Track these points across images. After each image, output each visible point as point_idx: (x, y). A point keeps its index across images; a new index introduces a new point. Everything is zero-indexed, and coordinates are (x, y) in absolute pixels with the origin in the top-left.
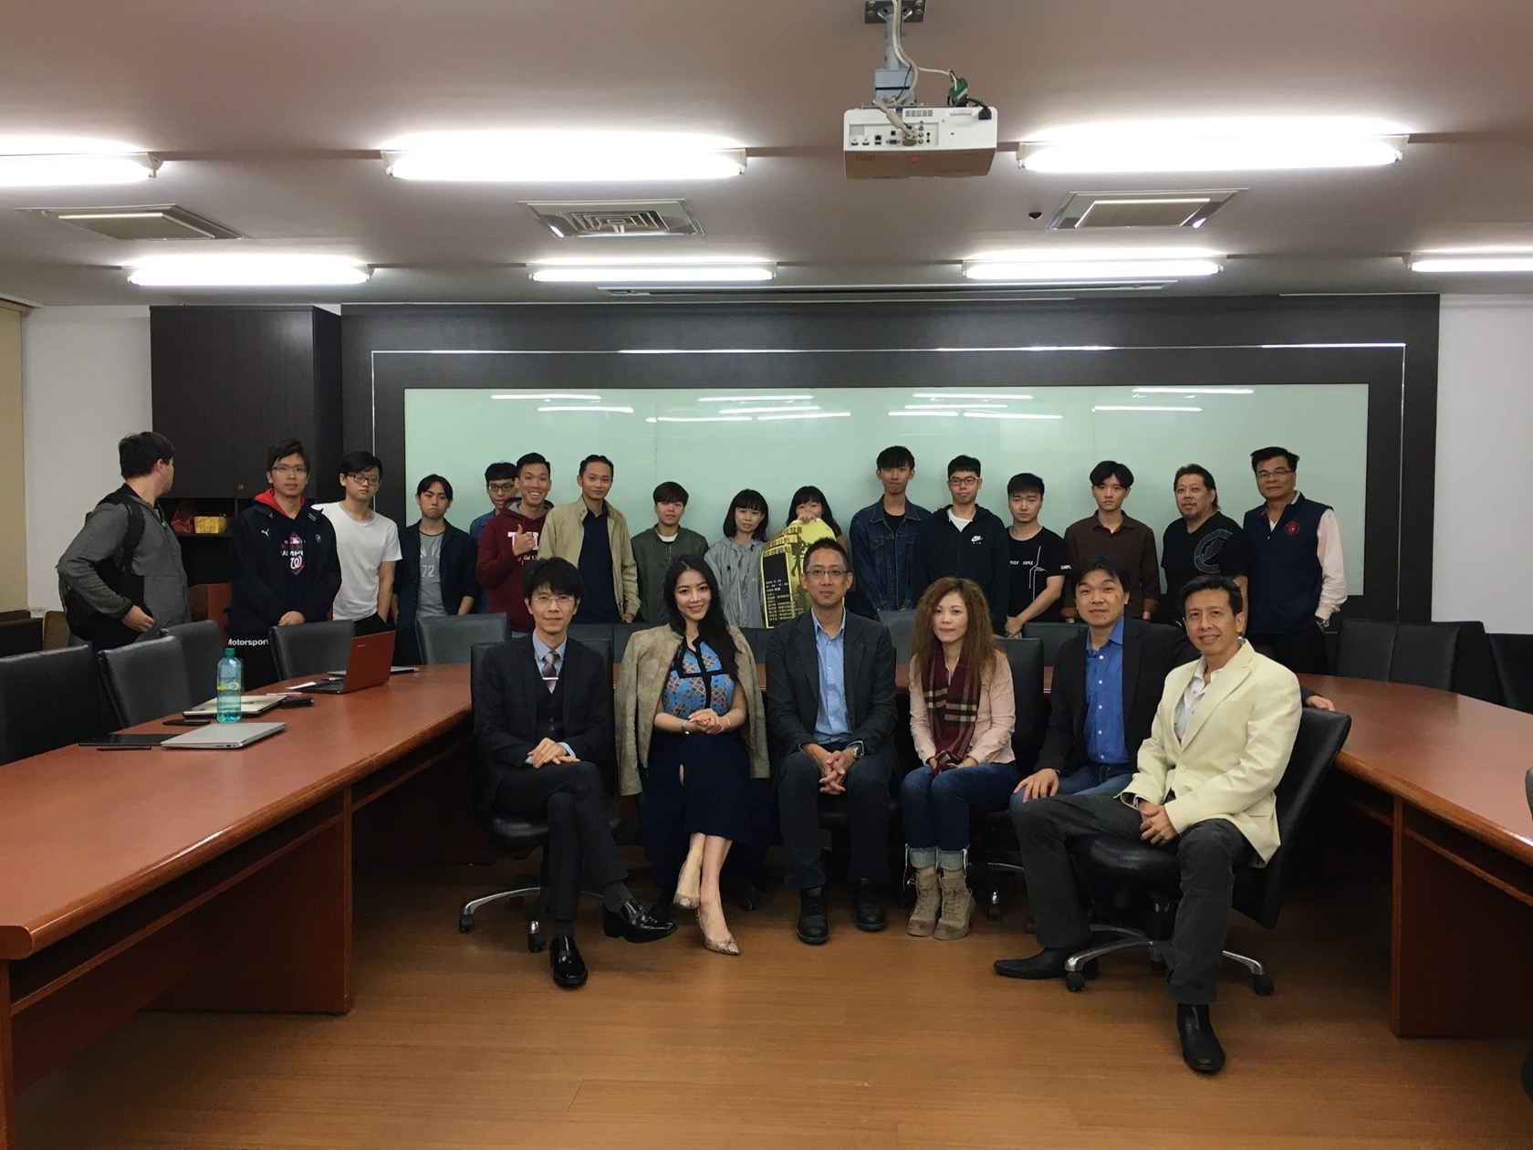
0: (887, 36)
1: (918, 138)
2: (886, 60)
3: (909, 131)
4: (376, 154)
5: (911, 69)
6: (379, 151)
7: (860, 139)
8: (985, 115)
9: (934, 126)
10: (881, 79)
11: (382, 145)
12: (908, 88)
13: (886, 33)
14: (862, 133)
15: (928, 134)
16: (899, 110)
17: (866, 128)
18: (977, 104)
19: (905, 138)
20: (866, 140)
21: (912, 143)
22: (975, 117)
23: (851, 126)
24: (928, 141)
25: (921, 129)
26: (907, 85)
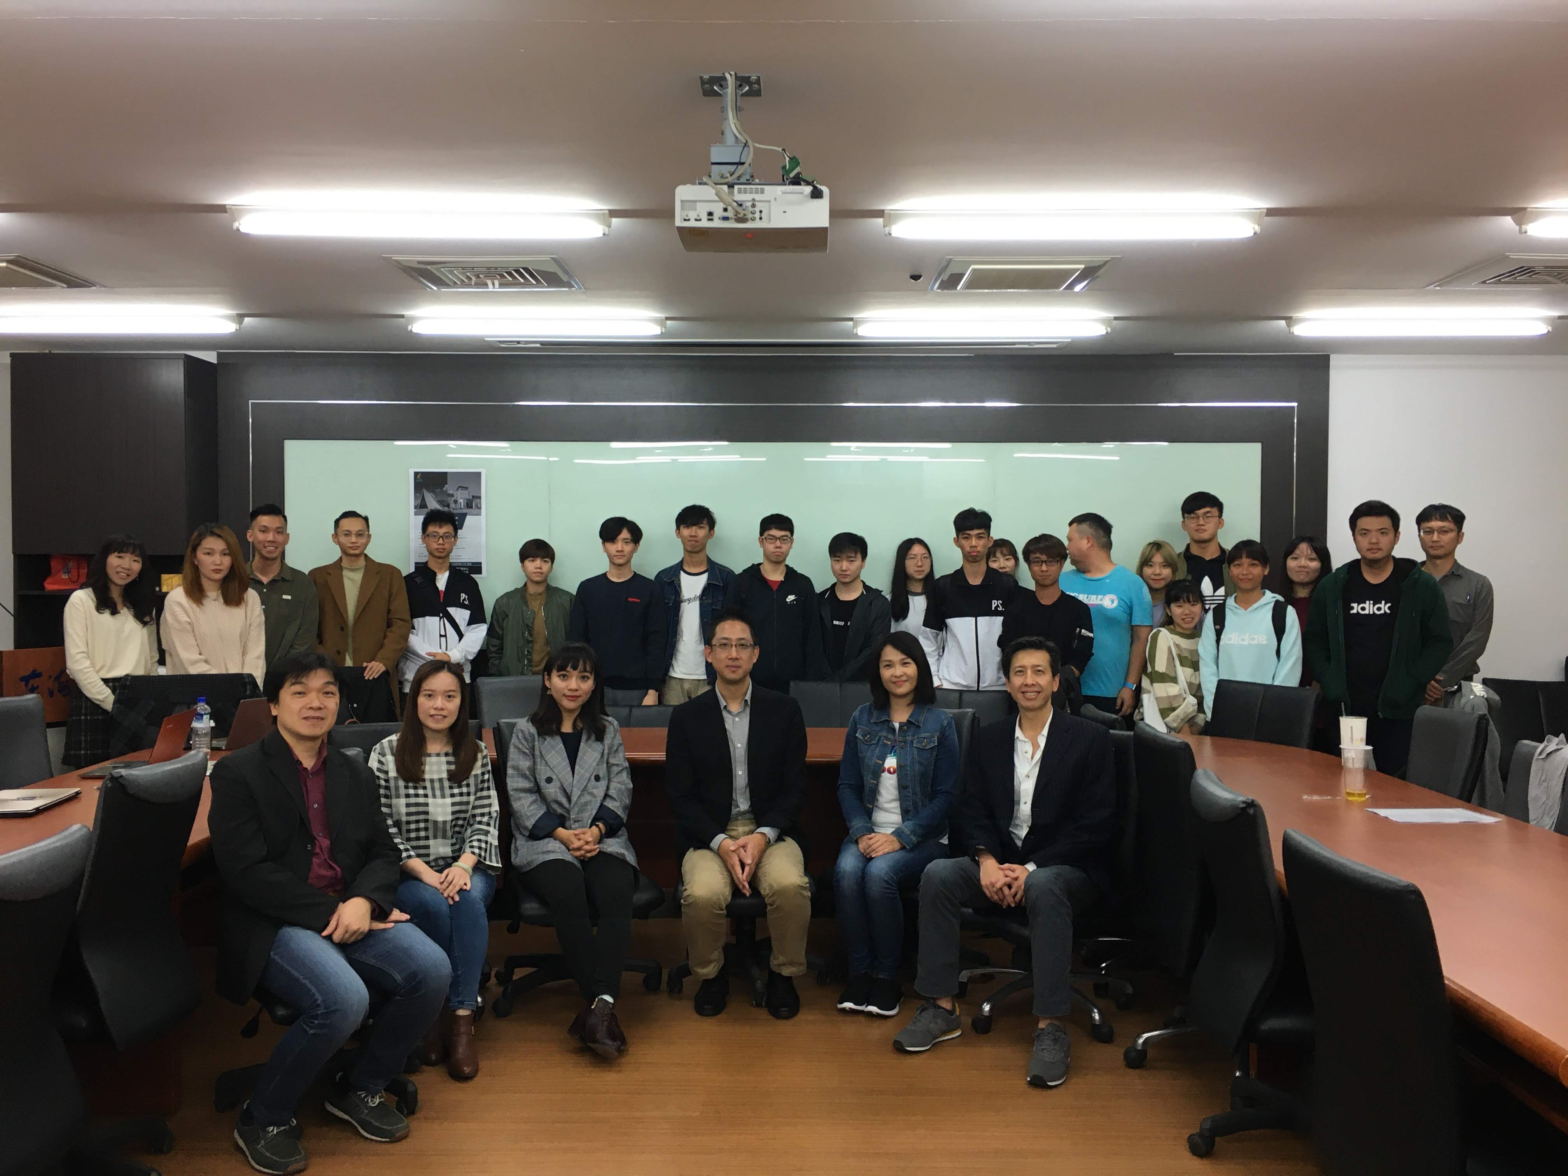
0: (723, 110)
1: (751, 216)
2: (723, 134)
3: (739, 209)
4: (222, 209)
5: (746, 145)
6: (225, 206)
7: (692, 215)
8: (816, 194)
9: (766, 204)
10: (717, 153)
11: (230, 200)
12: (743, 164)
13: (723, 107)
14: (695, 209)
15: (761, 212)
16: (731, 186)
17: (698, 204)
18: (808, 183)
19: (736, 215)
20: (698, 216)
21: (743, 220)
22: (806, 196)
23: (682, 201)
24: (761, 218)
25: (753, 206)
26: (741, 161)
